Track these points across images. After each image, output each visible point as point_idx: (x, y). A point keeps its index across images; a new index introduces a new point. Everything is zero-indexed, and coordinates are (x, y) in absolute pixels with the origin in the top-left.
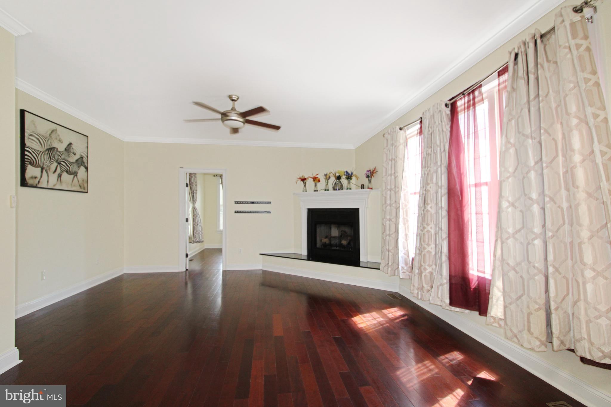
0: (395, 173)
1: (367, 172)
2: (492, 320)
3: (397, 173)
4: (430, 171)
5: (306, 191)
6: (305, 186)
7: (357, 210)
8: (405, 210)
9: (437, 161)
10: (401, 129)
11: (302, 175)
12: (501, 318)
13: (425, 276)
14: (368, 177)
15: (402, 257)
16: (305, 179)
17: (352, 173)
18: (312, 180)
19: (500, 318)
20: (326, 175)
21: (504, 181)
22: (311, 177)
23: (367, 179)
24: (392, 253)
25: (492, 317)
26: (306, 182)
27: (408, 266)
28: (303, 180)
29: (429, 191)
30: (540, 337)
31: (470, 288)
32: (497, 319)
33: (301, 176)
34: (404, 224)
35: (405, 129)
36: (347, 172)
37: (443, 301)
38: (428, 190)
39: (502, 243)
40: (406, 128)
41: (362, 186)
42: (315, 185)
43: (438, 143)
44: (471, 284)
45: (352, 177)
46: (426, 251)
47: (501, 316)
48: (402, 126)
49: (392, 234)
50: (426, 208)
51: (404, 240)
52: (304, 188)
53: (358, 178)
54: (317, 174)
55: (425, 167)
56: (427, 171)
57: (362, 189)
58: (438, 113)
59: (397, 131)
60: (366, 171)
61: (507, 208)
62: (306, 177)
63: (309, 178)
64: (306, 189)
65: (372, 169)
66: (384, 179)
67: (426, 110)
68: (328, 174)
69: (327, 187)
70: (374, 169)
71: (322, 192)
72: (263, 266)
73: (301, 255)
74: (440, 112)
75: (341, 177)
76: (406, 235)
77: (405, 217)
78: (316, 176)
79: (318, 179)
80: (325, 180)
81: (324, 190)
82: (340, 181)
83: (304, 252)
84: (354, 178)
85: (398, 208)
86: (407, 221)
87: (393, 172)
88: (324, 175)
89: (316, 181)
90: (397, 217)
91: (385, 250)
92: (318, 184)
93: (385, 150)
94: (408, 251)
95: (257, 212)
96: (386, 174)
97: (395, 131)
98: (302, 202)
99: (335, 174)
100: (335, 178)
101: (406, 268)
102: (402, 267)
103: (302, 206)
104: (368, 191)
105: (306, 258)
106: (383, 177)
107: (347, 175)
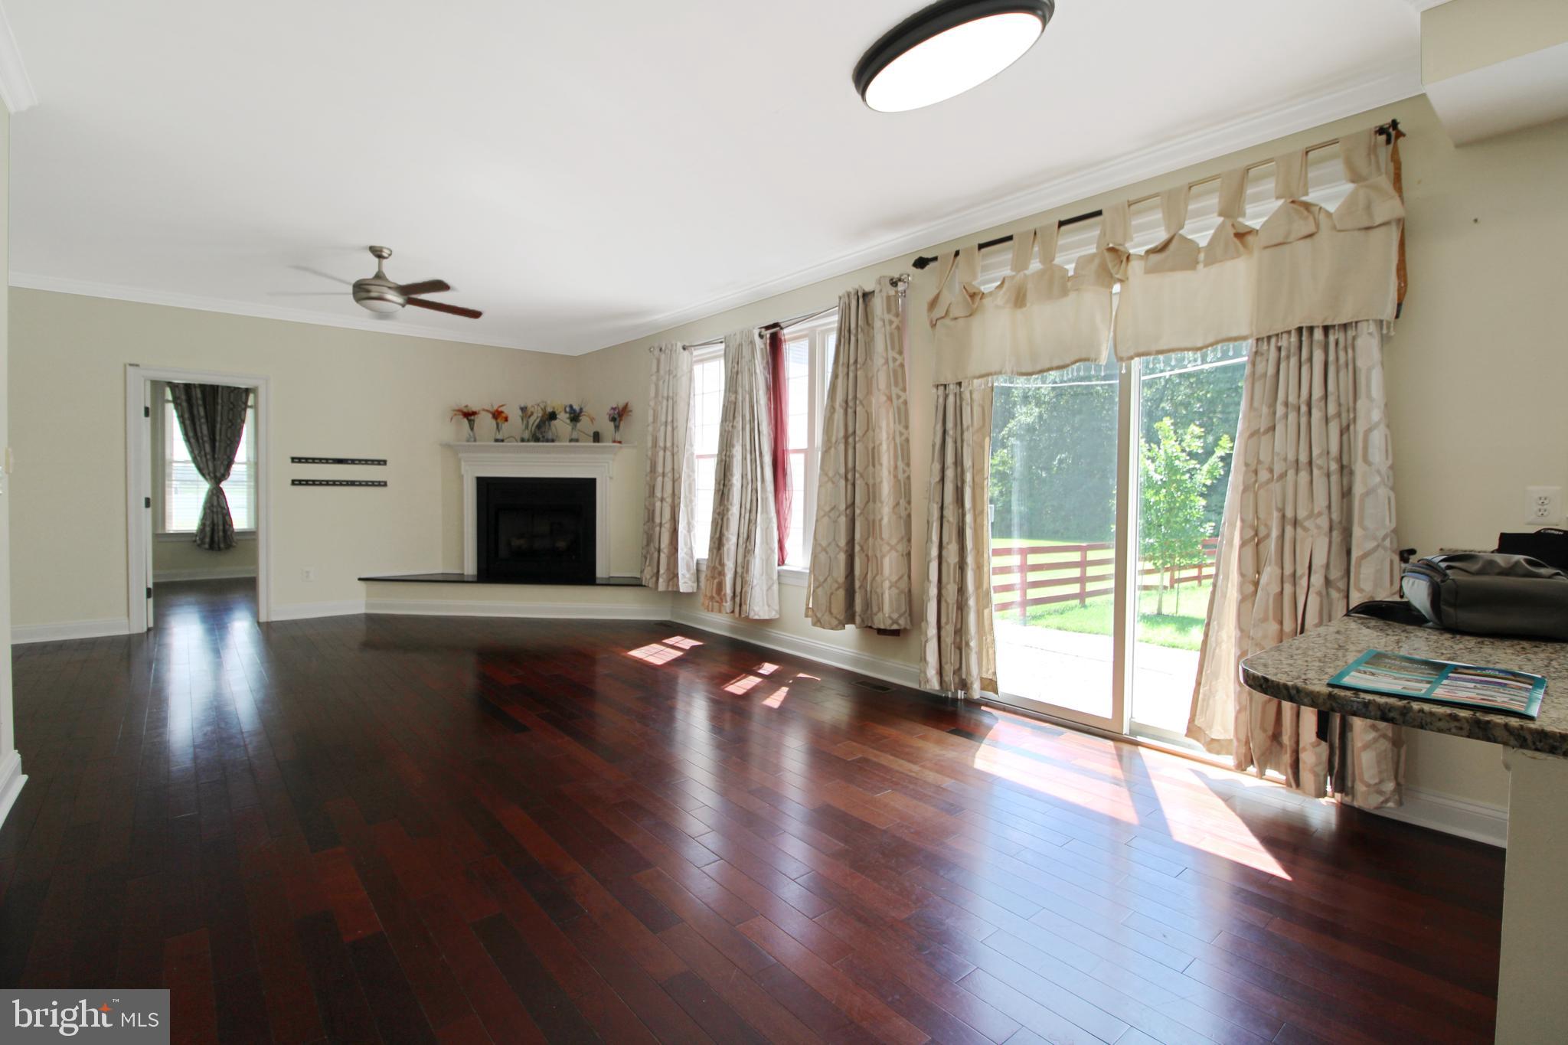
0: (673, 421)
1: (612, 411)
3: (677, 421)
5: (475, 441)
6: (472, 429)
7: (593, 481)
8: (687, 483)
10: (684, 348)
14: (613, 419)
15: (683, 559)
16: (474, 413)
17: (581, 409)
18: (490, 416)
20: (523, 409)
22: (487, 411)
23: (612, 424)
24: (664, 553)
26: (474, 421)
27: (692, 572)
28: (469, 415)
30: (838, 616)
33: (460, 405)
34: (686, 506)
35: (691, 349)
36: (571, 407)
40: (693, 348)
41: (596, 434)
42: (498, 428)
45: (581, 418)
48: (687, 344)
51: (685, 532)
52: (471, 434)
53: (594, 420)
54: (502, 406)
57: (594, 441)
58: (748, 345)
59: (678, 352)
60: (610, 408)
62: (474, 409)
63: (483, 414)
64: (474, 435)
65: (621, 406)
66: (650, 429)
67: (730, 335)
68: (529, 406)
69: (526, 435)
70: (626, 407)
71: (516, 444)
72: (368, 605)
73: (463, 574)
74: (752, 343)
75: (558, 416)
76: (689, 524)
77: (687, 494)
78: (500, 409)
79: (504, 415)
80: (522, 420)
81: (519, 440)
82: (554, 422)
83: (470, 568)
84: (584, 419)
85: (677, 480)
86: (691, 501)
87: (670, 419)
88: (518, 408)
89: (499, 421)
90: (675, 495)
91: (653, 549)
92: (505, 426)
93: (654, 378)
94: (691, 549)
95: (351, 483)
96: (654, 421)
97: (676, 350)
98: (463, 463)
99: (544, 410)
100: (543, 416)
101: (688, 576)
102: (683, 575)
103: (463, 472)
104: (611, 446)
105: (475, 579)
106: (648, 425)
107: (570, 413)
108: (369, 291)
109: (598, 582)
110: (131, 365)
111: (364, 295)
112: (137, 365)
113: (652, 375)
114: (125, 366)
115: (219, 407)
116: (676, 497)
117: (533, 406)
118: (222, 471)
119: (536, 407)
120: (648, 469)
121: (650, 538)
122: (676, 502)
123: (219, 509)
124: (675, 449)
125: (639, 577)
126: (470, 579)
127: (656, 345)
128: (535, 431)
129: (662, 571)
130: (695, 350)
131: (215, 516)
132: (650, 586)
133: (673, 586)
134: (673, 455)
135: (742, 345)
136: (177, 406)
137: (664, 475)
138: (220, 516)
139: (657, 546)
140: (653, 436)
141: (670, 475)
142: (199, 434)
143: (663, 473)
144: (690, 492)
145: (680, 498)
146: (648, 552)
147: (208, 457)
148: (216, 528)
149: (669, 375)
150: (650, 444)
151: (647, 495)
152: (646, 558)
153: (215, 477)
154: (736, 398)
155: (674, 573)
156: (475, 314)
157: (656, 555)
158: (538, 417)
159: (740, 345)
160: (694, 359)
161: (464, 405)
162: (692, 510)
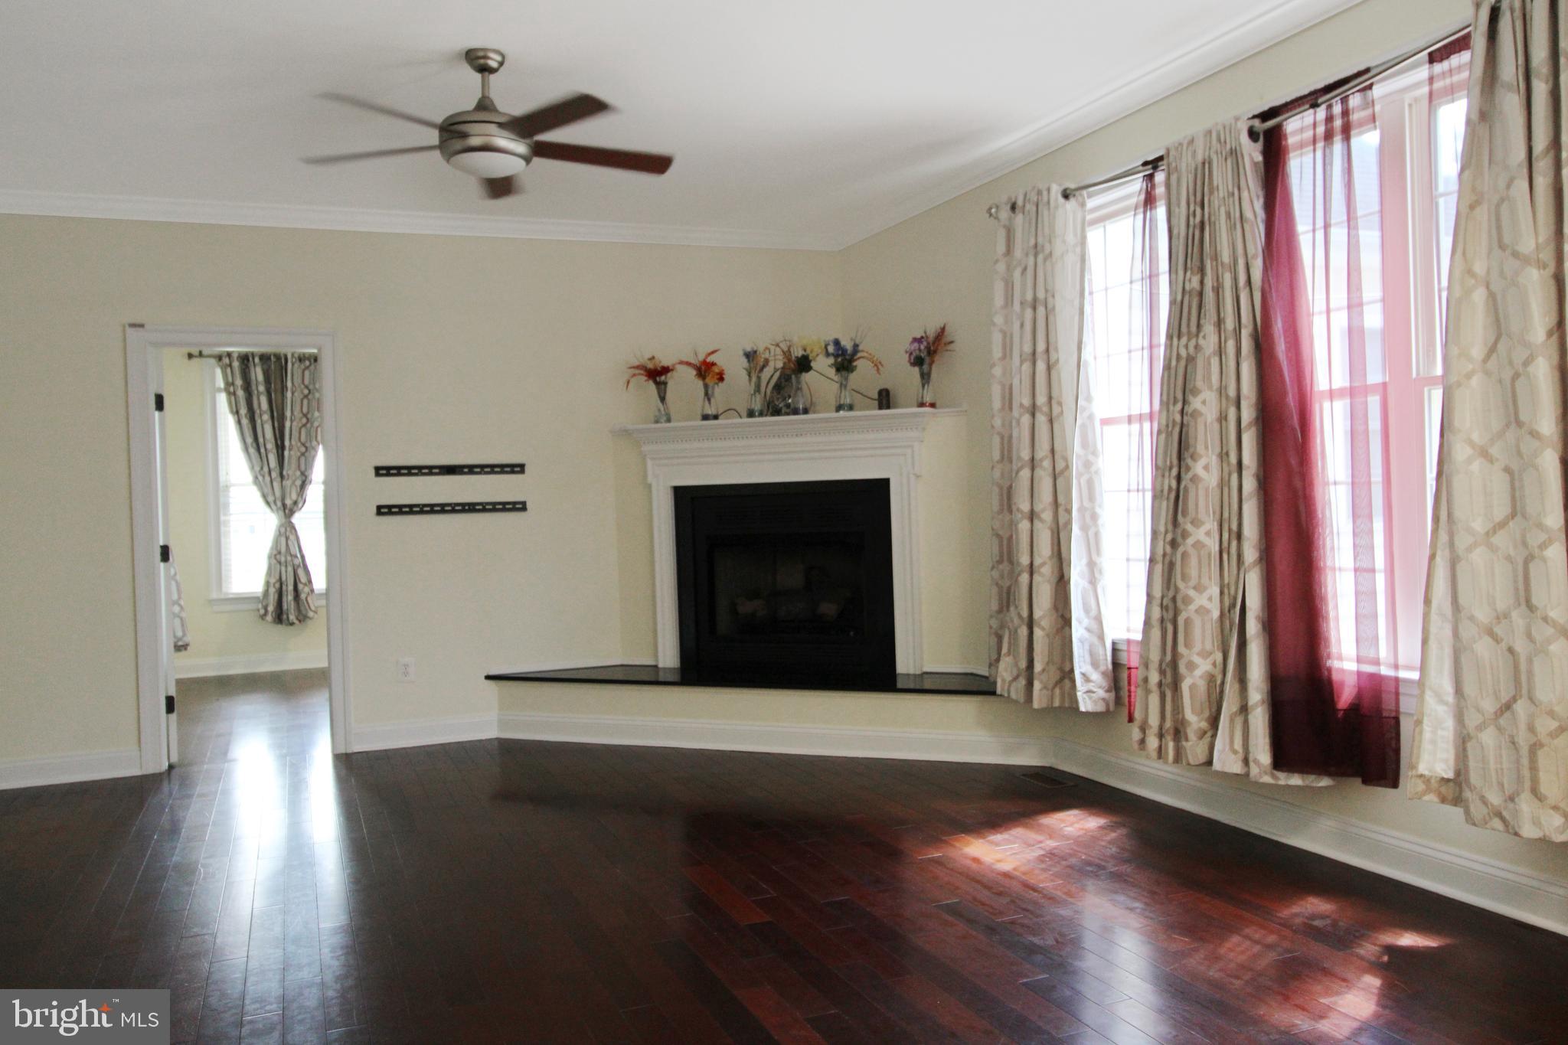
0: (1047, 350)
1: (916, 345)
2: (1421, 787)
3: (1056, 350)
4: (1197, 347)
5: (669, 420)
6: (663, 399)
7: (883, 485)
8: (1083, 481)
9: (1222, 315)
10: (1066, 195)
11: (650, 356)
12: (1446, 777)
13: (1192, 687)
14: (918, 362)
15: (1082, 641)
16: (666, 370)
17: (856, 346)
18: (694, 372)
19: (1443, 779)
20: (750, 356)
21: (1459, 384)
22: (688, 364)
23: (916, 369)
24: (1043, 629)
25: (1421, 776)
26: (665, 384)
27: (1103, 668)
28: (657, 374)
29: (1201, 414)
31: (1335, 710)
32: (1433, 781)
33: (643, 357)
34: (1084, 528)
35: (1081, 195)
36: (837, 343)
37: (1251, 759)
38: (1195, 411)
39: (1454, 563)
40: (1085, 192)
41: (884, 394)
42: (706, 394)
43: (1226, 257)
44: (1339, 697)
45: (855, 364)
46: (1192, 607)
47: (1445, 771)
48: (1072, 186)
49: (1043, 564)
50: (1188, 468)
52: (662, 408)
53: (880, 367)
54: (713, 352)
55: (1179, 337)
56: (1186, 347)
57: (880, 408)
58: (1226, 159)
59: (1053, 204)
60: (911, 340)
61: (1469, 461)
62: (666, 363)
63: (681, 368)
64: (666, 409)
65: (932, 333)
66: (997, 371)
67: (1181, 144)
68: (761, 349)
69: (757, 406)
70: (941, 333)
71: (738, 420)
72: (502, 724)
73: (656, 666)
74: (1235, 154)
75: (813, 364)
76: (1092, 565)
77: (1086, 504)
78: (710, 359)
79: (716, 370)
80: (749, 375)
81: (744, 413)
82: (806, 377)
83: (668, 656)
84: (861, 365)
85: (1062, 472)
86: (1094, 517)
87: (1041, 347)
88: (741, 353)
89: (708, 380)
90: (1059, 505)
91: (1016, 620)
92: (719, 390)
93: (1001, 267)
94: (1098, 619)
95: (470, 508)
96: (1007, 354)
97: (1049, 202)
98: (650, 463)
99: (787, 354)
100: (783, 368)
101: (1095, 676)
102: (1084, 675)
103: (650, 479)
104: (915, 415)
105: (676, 678)
106: (993, 365)
107: (836, 356)
108: (465, 136)
109: (899, 685)
110: (133, 325)
111: (458, 144)
112: (142, 326)
113: (997, 261)
114: (124, 327)
115: (289, 394)
116: (1061, 510)
117: (767, 348)
118: (294, 497)
119: (772, 348)
120: (997, 456)
121: (1007, 599)
122: (1062, 521)
123: (289, 558)
124: (1056, 410)
125: (987, 674)
126: (670, 678)
127: (1004, 198)
128: (772, 397)
129: (1038, 667)
130: (1090, 196)
131: (283, 569)
132: (1013, 696)
133: (1062, 695)
134: (1051, 421)
135: (1210, 163)
136: (231, 394)
137: (1033, 464)
138: (290, 569)
139: (1025, 614)
140: (1003, 386)
141: (1047, 464)
142: (261, 440)
143: (1033, 459)
144: (1092, 498)
145: (1069, 511)
146: (1002, 626)
147: (274, 475)
148: (284, 587)
149: (1036, 256)
150: (997, 404)
151: (996, 507)
152: (1000, 639)
153: (284, 506)
154: (1202, 283)
155: (1061, 669)
156: (657, 164)
157: (1023, 631)
158: (776, 370)
159: (1207, 163)
160: (1089, 217)
161: (648, 355)
162: (1097, 535)
